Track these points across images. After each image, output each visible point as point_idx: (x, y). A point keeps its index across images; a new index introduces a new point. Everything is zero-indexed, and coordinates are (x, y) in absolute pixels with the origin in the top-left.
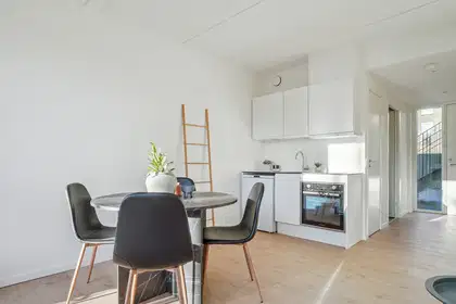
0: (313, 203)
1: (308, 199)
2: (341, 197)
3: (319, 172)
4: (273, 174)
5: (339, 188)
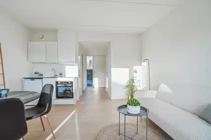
1: (59, 88)
2: (72, 86)
3: (62, 77)
4: (42, 78)
5: (72, 83)
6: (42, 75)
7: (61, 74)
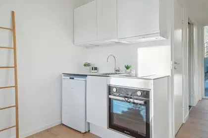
0: (120, 107)
1: (115, 103)
6: (96, 69)
7: (127, 68)
